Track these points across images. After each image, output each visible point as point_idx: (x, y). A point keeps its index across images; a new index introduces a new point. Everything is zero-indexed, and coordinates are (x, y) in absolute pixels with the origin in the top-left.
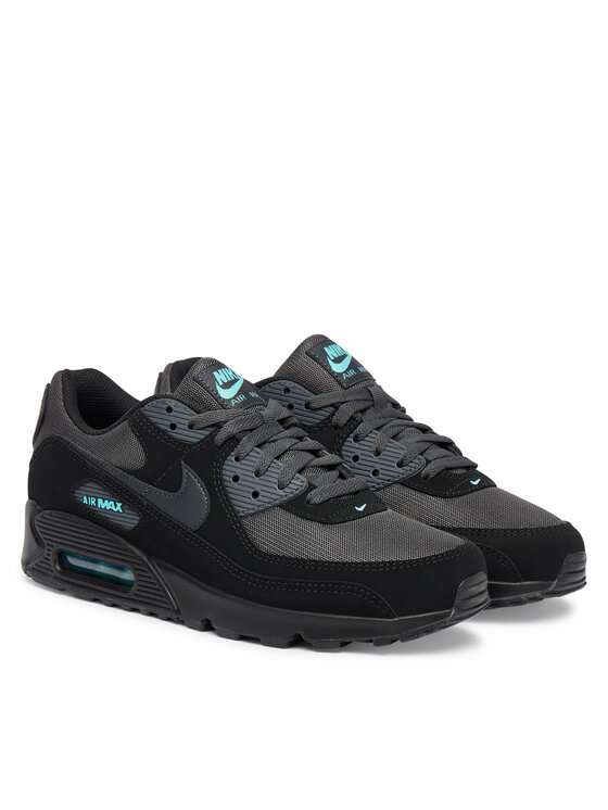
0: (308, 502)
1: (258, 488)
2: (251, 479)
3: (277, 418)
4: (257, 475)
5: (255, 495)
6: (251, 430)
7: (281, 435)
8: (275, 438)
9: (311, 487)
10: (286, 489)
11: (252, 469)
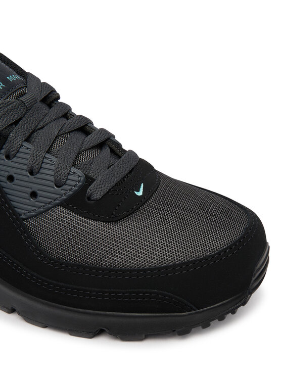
0: (89, 198)
1: (35, 188)
2: (26, 179)
3: (40, 99)
4: (32, 173)
5: (34, 195)
6: (16, 123)
7: (47, 119)
8: (41, 124)
9: (89, 180)
10: (65, 187)
11: (25, 167)
